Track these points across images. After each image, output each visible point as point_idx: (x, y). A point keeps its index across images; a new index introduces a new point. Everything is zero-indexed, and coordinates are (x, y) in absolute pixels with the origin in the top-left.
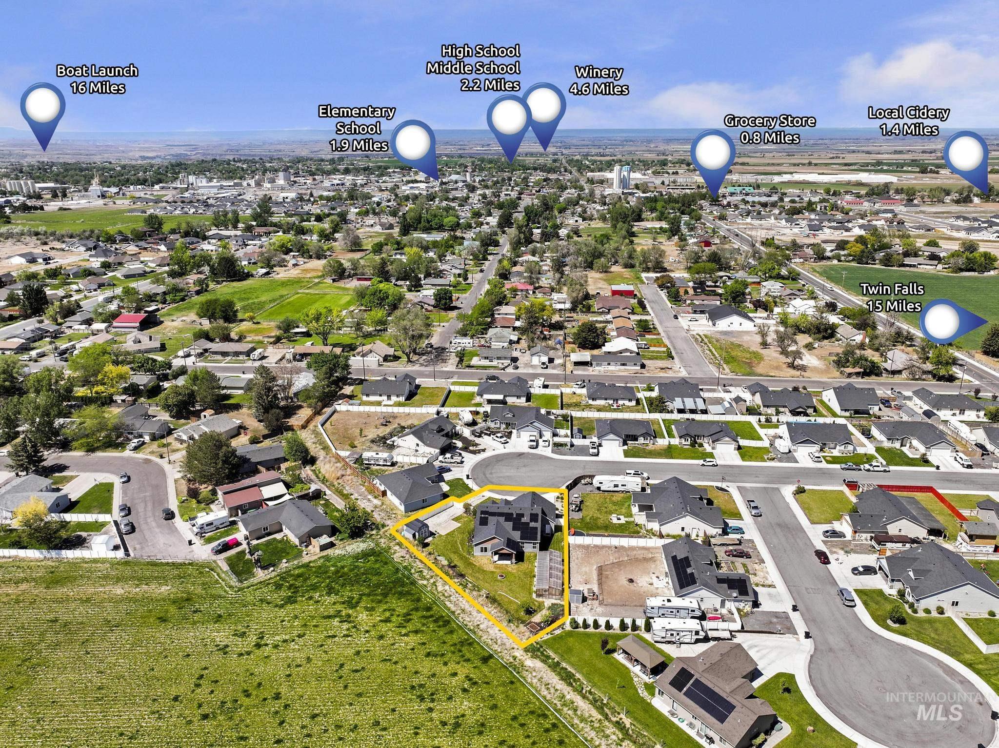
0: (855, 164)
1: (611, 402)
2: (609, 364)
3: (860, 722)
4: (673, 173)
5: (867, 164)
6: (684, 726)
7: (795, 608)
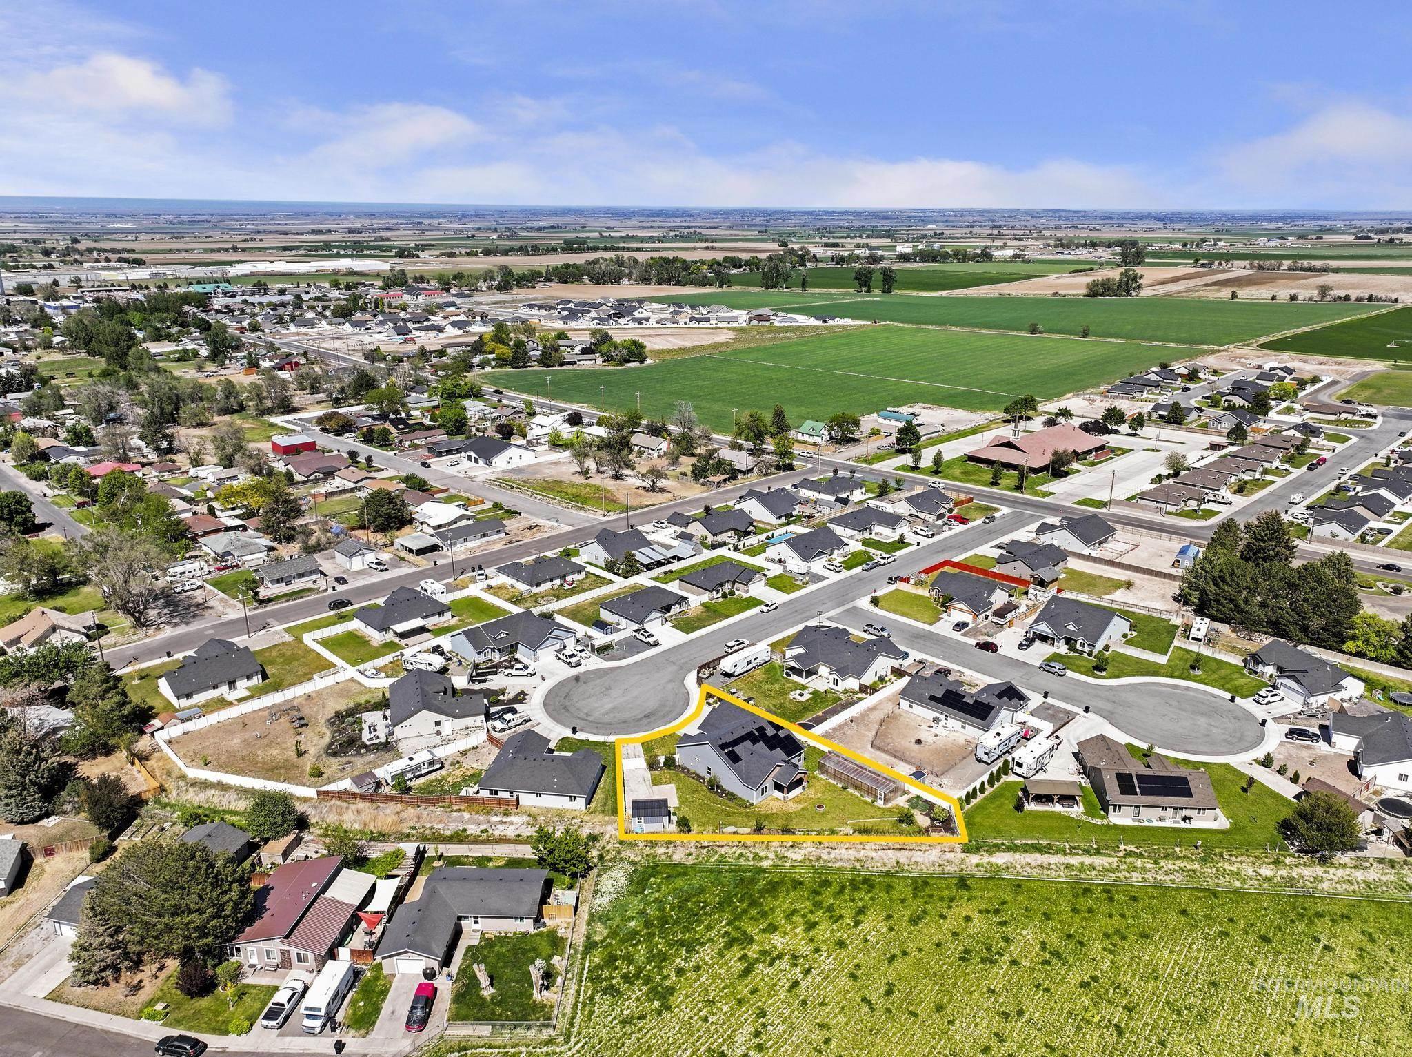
0: (298, 248)
1: (558, 582)
2: (466, 540)
3: (1202, 748)
4: (45, 267)
5: (317, 248)
6: (1156, 824)
7: (1046, 695)
